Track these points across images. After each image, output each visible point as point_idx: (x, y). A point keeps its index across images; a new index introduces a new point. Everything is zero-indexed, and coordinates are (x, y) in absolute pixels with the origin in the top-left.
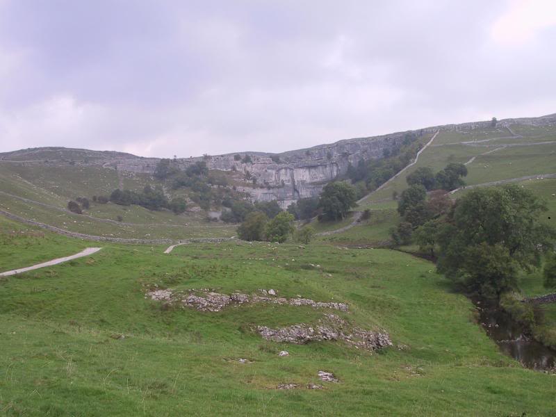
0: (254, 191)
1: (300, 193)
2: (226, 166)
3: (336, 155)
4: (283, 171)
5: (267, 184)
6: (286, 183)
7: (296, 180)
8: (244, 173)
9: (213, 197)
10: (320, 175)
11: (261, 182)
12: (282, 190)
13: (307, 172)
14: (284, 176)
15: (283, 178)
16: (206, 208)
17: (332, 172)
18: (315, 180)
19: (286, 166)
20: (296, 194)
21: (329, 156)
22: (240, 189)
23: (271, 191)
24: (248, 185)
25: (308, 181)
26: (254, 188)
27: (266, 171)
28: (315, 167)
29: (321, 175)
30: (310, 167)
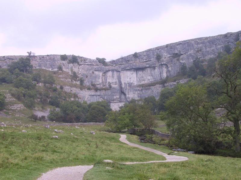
0: (82, 92)
1: (127, 96)
2: (52, 66)
3: (166, 56)
4: (110, 73)
5: (94, 85)
6: (113, 86)
7: (123, 82)
8: (70, 73)
9: (38, 96)
10: (147, 77)
11: (88, 84)
12: (109, 92)
13: (134, 75)
14: (111, 79)
15: (110, 80)
16: (30, 106)
17: (161, 73)
18: (143, 83)
19: (113, 68)
20: (123, 97)
21: (159, 58)
22: (67, 89)
23: (98, 93)
24: (75, 86)
25: (136, 83)
26: (81, 89)
27: (93, 73)
28: (142, 69)
29: (149, 78)
30: (137, 69)
